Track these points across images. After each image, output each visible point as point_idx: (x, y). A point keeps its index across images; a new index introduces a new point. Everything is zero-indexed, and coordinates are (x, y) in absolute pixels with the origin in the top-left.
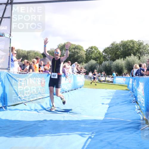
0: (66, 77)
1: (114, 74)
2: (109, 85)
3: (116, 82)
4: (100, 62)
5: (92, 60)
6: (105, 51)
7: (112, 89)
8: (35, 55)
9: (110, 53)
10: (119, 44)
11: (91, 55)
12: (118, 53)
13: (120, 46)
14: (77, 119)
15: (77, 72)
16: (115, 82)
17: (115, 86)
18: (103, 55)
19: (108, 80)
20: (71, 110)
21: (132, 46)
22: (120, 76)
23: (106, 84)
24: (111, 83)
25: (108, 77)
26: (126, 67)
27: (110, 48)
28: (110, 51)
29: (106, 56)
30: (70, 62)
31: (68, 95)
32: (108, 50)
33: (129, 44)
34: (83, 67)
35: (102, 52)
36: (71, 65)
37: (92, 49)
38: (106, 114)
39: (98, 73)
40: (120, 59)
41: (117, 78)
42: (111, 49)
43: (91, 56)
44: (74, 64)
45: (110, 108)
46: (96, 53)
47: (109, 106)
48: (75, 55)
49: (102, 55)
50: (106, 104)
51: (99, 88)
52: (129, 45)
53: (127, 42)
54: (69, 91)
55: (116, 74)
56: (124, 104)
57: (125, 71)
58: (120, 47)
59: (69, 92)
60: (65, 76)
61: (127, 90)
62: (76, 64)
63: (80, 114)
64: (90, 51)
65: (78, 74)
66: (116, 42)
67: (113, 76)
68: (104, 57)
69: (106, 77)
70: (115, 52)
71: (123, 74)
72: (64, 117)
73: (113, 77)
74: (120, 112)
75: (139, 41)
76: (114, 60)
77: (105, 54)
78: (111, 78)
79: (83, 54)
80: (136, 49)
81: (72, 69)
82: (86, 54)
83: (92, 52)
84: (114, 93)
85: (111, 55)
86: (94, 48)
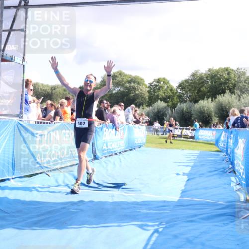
0: (116, 129)
1: (197, 124)
2: (188, 143)
3: (200, 137)
4: (173, 104)
5: (159, 101)
6: (181, 86)
7: (193, 150)
8: (65, 93)
9: (190, 90)
10: (205, 74)
11: (158, 93)
12: (203, 90)
13: (207, 77)
14: (134, 200)
15: (134, 122)
16: (198, 139)
17: (198, 144)
18: (178, 94)
19: (186, 134)
20: (124, 184)
21: (226, 77)
22: (205, 127)
23: (182, 140)
24: (191, 140)
25: (186, 129)
26: (215, 113)
27: (190, 81)
28: (189, 85)
29: (184, 94)
30: (122, 104)
31: (120, 159)
32: (187, 84)
33: (221, 74)
34: (144, 113)
35: (175, 88)
36: (124, 110)
37: (160, 83)
38: (183, 192)
40: (205, 99)
41: (200, 130)
42: (191, 83)
43: (158, 95)
44: (129, 108)
45: (189, 181)
46: (166, 89)
47: (187, 179)
48: (131, 93)
49: (176, 93)
53: (217, 72)
54: (120, 153)
55: (200, 125)
57: (215, 120)
58: (207, 79)
59: (120, 155)
60: (114, 128)
61: (218, 151)
62: (133, 107)
63: (140, 191)
64: (156, 86)
65: (136, 124)
66: (199, 71)
67: (194, 127)
68: (180, 97)
69: (183, 129)
70: (197, 87)
71: (212, 124)
72: (113, 196)
74: (206, 188)
75: (238, 69)
76: (196, 101)
77: (181, 91)
78: (190, 131)
79: (144, 90)
80: (233, 82)
81: (126, 117)
83: (160, 88)
84: (196, 157)
85: (192, 93)
86: (163, 80)
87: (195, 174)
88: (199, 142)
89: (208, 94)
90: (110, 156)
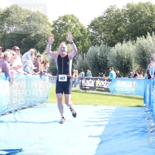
0: (9, 81)
2: (102, 96)
3: (116, 90)
4: (84, 48)
6: (93, 25)
7: (109, 105)
9: (104, 30)
10: (123, 10)
11: (64, 34)
12: (121, 30)
13: (125, 14)
16: (114, 91)
18: (89, 35)
20: (20, 150)
22: (124, 77)
23: (95, 93)
25: (100, 79)
26: (136, 59)
27: (104, 19)
28: (104, 24)
29: (97, 35)
30: (17, 48)
37: (67, 21)
39: (79, 73)
40: (124, 41)
41: (118, 81)
42: (106, 21)
43: (65, 37)
45: (102, 144)
46: (75, 29)
47: (100, 142)
49: (88, 33)
50: (96, 137)
51: (81, 104)
52: (142, 12)
54: (16, 110)
55: (117, 74)
56: (131, 136)
57: (135, 67)
58: (125, 17)
59: (17, 113)
60: (8, 78)
61: (139, 106)
64: (62, 25)
66: (115, 6)
67: (109, 77)
68: (92, 39)
69: (97, 79)
70: (113, 27)
73: (111, 80)
76: (112, 45)
77: (94, 32)
78: (106, 82)
79: (47, 30)
81: (23, 64)
82: (53, 32)
83: (67, 27)
84: (112, 114)
85: (107, 34)
86: (71, 18)
87: (109, 136)
88: (116, 96)
89: (127, 35)
90: (3, 115)
